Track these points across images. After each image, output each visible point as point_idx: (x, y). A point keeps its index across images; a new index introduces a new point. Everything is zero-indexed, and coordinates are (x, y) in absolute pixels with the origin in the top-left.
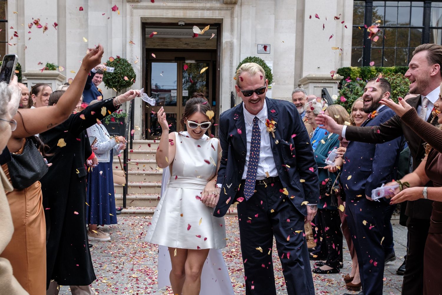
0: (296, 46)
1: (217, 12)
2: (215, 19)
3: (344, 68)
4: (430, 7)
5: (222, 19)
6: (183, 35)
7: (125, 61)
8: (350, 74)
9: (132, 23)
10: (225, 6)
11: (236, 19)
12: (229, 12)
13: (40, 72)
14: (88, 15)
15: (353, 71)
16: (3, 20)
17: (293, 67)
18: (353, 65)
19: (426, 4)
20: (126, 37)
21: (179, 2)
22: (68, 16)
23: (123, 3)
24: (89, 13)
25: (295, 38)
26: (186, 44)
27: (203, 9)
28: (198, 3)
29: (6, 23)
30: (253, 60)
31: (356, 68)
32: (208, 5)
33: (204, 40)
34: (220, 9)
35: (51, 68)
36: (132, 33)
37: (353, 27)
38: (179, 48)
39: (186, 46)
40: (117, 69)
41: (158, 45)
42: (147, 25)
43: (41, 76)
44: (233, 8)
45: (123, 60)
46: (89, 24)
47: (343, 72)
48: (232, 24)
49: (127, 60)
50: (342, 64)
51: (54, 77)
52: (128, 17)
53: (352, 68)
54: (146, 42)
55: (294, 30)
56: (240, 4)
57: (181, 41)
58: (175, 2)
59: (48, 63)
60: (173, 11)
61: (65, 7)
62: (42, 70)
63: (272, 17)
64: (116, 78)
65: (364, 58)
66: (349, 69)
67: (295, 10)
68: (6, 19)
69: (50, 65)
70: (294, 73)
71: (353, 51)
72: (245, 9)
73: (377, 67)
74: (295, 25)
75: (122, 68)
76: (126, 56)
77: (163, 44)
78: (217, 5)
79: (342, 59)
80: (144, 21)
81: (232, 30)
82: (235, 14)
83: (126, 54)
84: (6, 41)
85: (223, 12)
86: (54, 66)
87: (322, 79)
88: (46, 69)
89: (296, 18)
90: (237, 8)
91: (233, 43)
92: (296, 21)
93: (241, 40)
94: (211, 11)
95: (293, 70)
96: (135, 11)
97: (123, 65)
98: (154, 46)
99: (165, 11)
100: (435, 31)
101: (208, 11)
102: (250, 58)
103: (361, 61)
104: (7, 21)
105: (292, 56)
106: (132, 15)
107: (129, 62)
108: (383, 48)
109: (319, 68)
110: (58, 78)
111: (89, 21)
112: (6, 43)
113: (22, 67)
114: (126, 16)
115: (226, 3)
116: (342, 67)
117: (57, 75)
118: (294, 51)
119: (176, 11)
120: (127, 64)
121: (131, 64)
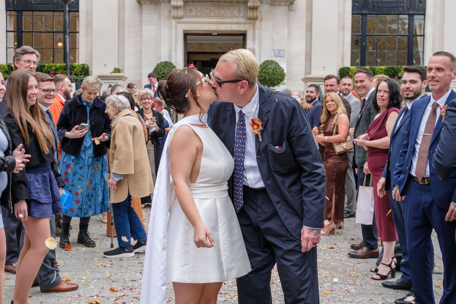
0: (306, 50)
1: (242, 25)
2: (241, 31)
3: (344, 68)
4: (413, 19)
5: (246, 31)
6: (217, 41)
7: (171, 64)
8: (349, 72)
9: (176, 34)
10: (248, 21)
11: (257, 31)
12: (251, 26)
13: (110, 74)
14: (142, 27)
15: (352, 70)
16: (74, 31)
17: (304, 67)
18: (352, 65)
19: (410, 17)
20: (172, 45)
21: (212, 19)
22: (126, 28)
23: (169, 19)
24: (143, 26)
25: (305, 44)
26: (219, 48)
27: (231, 23)
28: (228, 18)
29: (77, 34)
30: (270, 63)
31: (354, 67)
32: (235, 20)
33: (233, 45)
34: (245, 23)
35: (117, 72)
36: (176, 42)
37: (352, 35)
38: (214, 51)
39: (219, 49)
40: (165, 70)
41: (197, 49)
42: (188, 35)
43: (111, 77)
44: (254, 22)
45: (170, 63)
46: (143, 35)
47: (344, 71)
48: (254, 35)
49: (172, 63)
50: (343, 64)
51: (120, 78)
52: (174, 30)
53: (351, 67)
54: (187, 46)
55: (304, 38)
56: (260, 19)
57: (215, 46)
58: (209, 19)
59: (115, 68)
60: (208, 25)
61: (124, 21)
62: (112, 73)
63: (286, 29)
64: (164, 77)
65: (361, 59)
66: (348, 68)
67: (305, 23)
68: (78, 31)
69: (117, 69)
70: (304, 72)
71: (352, 54)
72: (264, 23)
73: (371, 67)
74: (305, 34)
75: (169, 69)
76: (171, 59)
77: (201, 48)
78: (243, 20)
79: (343, 60)
80: (186, 32)
81: (254, 39)
82: (256, 27)
83: (171, 57)
84: (77, 47)
85: (247, 26)
86: (120, 70)
87: (317, 79)
88: (114, 72)
89: (305, 29)
90: (258, 22)
91: (255, 49)
92: (305, 31)
93: (262, 47)
94: (238, 25)
95: (304, 70)
96: (179, 25)
97: (169, 67)
98: (194, 50)
99: (202, 25)
100: (419, 38)
101: (235, 25)
102: (268, 61)
103: (358, 61)
104: (78, 32)
105: (303, 58)
106: (176, 28)
107: (174, 64)
108: (376, 52)
109: (324, 67)
110: (123, 79)
111: (143, 32)
112: (77, 50)
113: (90, 68)
114: (172, 29)
115: (249, 19)
116: (343, 67)
117: (122, 77)
118: (304, 54)
119: (211, 25)
120: (172, 66)
121: (176, 65)
